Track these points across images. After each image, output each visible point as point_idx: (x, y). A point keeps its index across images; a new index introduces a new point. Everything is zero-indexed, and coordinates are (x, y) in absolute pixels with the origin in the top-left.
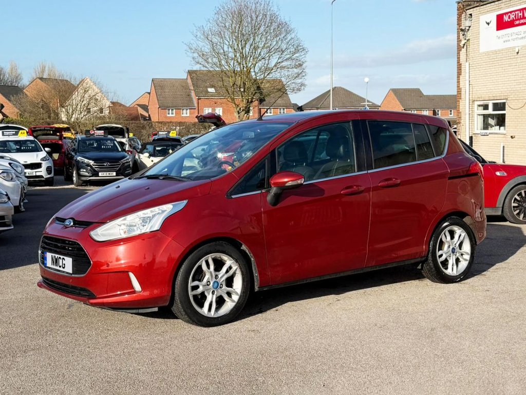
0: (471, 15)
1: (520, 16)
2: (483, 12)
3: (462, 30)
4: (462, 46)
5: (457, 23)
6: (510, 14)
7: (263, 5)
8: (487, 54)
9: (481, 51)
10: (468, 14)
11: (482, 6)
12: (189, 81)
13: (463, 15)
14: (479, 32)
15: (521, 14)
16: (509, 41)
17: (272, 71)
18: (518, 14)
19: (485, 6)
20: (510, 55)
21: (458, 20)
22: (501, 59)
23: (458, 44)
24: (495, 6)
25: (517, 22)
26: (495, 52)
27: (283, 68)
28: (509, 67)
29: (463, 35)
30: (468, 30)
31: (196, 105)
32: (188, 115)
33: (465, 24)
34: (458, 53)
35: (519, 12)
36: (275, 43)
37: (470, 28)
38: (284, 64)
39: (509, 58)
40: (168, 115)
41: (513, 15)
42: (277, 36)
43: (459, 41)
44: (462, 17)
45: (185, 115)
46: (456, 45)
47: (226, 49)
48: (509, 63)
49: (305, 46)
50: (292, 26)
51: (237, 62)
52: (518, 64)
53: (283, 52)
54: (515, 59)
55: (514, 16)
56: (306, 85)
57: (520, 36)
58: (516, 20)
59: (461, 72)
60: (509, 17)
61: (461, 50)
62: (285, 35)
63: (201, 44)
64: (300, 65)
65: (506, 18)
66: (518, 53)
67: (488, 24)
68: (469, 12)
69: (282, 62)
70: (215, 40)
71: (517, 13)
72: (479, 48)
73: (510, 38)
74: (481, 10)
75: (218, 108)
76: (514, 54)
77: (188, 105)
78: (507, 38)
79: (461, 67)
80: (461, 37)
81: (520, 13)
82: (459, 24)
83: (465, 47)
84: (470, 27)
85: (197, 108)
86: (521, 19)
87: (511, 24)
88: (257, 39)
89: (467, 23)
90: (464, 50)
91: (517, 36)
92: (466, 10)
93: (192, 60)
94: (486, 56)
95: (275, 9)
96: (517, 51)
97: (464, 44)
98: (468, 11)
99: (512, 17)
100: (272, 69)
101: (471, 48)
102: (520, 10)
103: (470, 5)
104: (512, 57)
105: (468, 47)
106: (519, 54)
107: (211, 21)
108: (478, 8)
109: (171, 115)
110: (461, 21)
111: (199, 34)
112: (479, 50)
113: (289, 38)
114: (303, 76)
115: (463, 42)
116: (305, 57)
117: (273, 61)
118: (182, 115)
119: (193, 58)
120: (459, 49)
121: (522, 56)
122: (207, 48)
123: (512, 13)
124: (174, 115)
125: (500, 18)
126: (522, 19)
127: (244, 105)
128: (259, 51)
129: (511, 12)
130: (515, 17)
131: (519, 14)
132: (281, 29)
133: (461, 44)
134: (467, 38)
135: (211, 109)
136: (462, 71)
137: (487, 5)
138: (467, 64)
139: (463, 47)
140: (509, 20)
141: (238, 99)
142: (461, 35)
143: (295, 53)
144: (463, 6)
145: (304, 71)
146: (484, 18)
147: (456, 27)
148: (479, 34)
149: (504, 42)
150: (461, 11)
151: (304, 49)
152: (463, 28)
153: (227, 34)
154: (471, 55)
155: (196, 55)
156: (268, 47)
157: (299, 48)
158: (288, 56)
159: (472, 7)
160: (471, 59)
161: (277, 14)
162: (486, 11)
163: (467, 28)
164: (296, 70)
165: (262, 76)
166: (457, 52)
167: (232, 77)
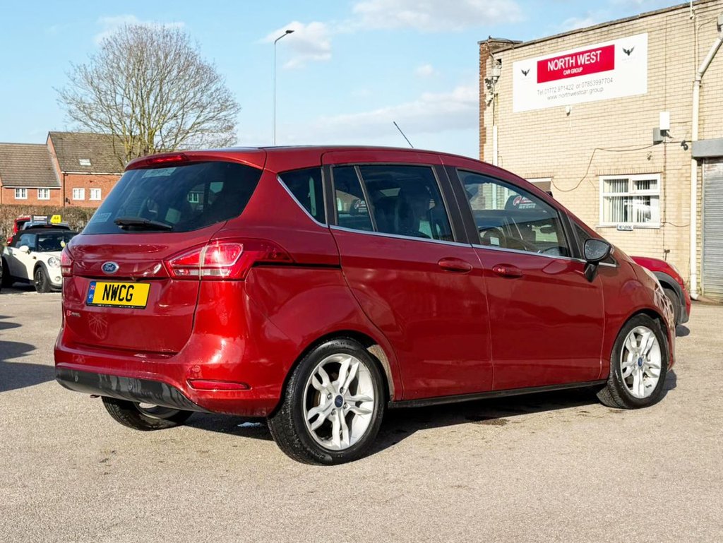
0: (500, 60)
1: (572, 63)
2: (517, 56)
3: (487, 81)
4: (487, 103)
5: (479, 72)
6: (556, 61)
7: (175, 39)
8: (524, 114)
9: (515, 111)
10: (495, 59)
11: (515, 48)
12: (51, 148)
13: (488, 61)
14: (512, 85)
15: (574, 61)
16: (556, 97)
17: (189, 135)
18: (569, 60)
19: (520, 49)
20: (557, 117)
21: (480, 67)
22: (544, 122)
23: (480, 100)
24: (536, 49)
25: (568, 72)
26: (536, 113)
27: (202, 131)
28: (556, 134)
29: (489, 88)
30: (496, 81)
31: (61, 184)
32: (48, 198)
33: (492, 72)
34: (482, 114)
35: (570, 58)
36: (192, 95)
37: (499, 79)
38: (206, 125)
39: (556, 120)
40: (16, 198)
41: (562, 62)
42: (195, 85)
43: (482, 96)
44: (487, 63)
45: (43, 198)
46: (479, 102)
47: (119, 99)
48: (556, 127)
49: (236, 101)
50: (218, 71)
51: (137, 120)
52: (569, 129)
53: (204, 108)
54: (565, 123)
55: (562, 64)
57: (572, 92)
58: (566, 69)
59: (485, 139)
60: (556, 65)
61: (485, 109)
62: (207, 85)
63: (81, 91)
64: (230, 128)
65: (551, 67)
66: (568, 114)
67: (525, 73)
68: (497, 56)
69: (203, 122)
70: (103, 87)
71: (567, 59)
72: (511, 106)
73: (557, 94)
74: (514, 54)
75: (95, 189)
76: (562, 116)
77: (50, 183)
78: (552, 94)
79: (485, 132)
80: (485, 91)
81: (572, 59)
82: (482, 73)
83: (492, 105)
84: (498, 77)
85: (62, 188)
86: (573, 67)
87: (558, 75)
88: (165, 88)
89: (495, 72)
90: (489, 109)
91: (567, 91)
92: (493, 54)
93: (68, 114)
94: (522, 118)
95: (193, 45)
96: (568, 112)
97: (490, 101)
98: (495, 55)
99: (560, 64)
100: (188, 132)
101: (499, 106)
102: (571, 56)
103: (498, 47)
104: (560, 120)
105: (496, 104)
106: (570, 115)
107: (97, 59)
108: (510, 51)
109: (21, 198)
110: (486, 69)
111: (78, 76)
112: (511, 110)
113: (213, 89)
114: (233, 144)
115: (489, 97)
116: (236, 117)
117: (191, 119)
118: (39, 198)
119: (70, 112)
120: (483, 106)
121: (574, 118)
122: (90, 98)
123: (560, 60)
124: (26, 198)
125: (542, 66)
126: (575, 67)
128: (169, 105)
129: (558, 58)
130: (565, 64)
131: (571, 61)
132: (203, 75)
133: (486, 101)
134: (495, 93)
135: (84, 189)
136: (487, 138)
137: (524, 48)
138: (495, 128)
139: (489, 105)
140: (556, 69)
142: (485, 88)
143: (222, 110)
144: (489, 47)
145: (235, 136)
146: (519, 66)
147: (478, 76)
148: (511, 88)
149: (549, 98)
150: (486, 55)
151: (234, 105)
152: (489, 78)
153: (122, 79)
154: (500, 116)
155: (73, 107)
156: (182, 100)
157: (228, 103)
158: (211, 114)
159: (502, 49)
160: (500, 121)
161: (196, 53)
162: (522, 55)
163: (495, 78)
164: (223, 135)
165: (173, 142)
166: (479, 112)
167: (128, 142)
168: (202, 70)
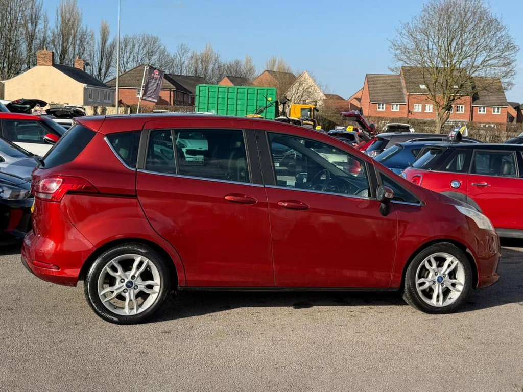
12: (402, 78)
17: (478, 69)
27: (489, 66)
31: (406, 101)
32: (398, 110)
38: (491, 62)
40: (378, 110)
45: (395, 110)
47: (431, 47)
49: (516, 44)
50: (503, 23)
56: (514, 85)
62: (495, 33)
63: (405, 41)
64: (509, 64)
69: (490, 60)
70: (419, 37)
75: (429, 105)
77: (399, 100)
85: (407, 104)
93: (394, 56)
95: (486, 6)
100: (479, 67)
107: (418, 18)
109: (381, 110)
111: (404, 31)
113: (499, 36)
114: (512, 75)
116: (516, 55)
117: (479, 60)
118: (392, 110)
119: (396, 55)
122: (411, 45)
124: (384, 110)
127: (445, 103)
132: (489, 25)
135: (421, 105)
141: (439, 96)
143: (505, 51)
145: (513, 70)
151: (514, 47)
153: (432, 32)
155: (398, 52)
157: (510, 46)
158: (497, 54)
161: (488, 10)
164: (503, 69)
167: (434, 75)
168: (490, 23)
